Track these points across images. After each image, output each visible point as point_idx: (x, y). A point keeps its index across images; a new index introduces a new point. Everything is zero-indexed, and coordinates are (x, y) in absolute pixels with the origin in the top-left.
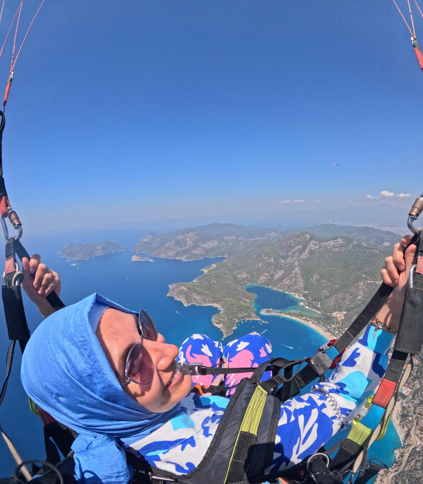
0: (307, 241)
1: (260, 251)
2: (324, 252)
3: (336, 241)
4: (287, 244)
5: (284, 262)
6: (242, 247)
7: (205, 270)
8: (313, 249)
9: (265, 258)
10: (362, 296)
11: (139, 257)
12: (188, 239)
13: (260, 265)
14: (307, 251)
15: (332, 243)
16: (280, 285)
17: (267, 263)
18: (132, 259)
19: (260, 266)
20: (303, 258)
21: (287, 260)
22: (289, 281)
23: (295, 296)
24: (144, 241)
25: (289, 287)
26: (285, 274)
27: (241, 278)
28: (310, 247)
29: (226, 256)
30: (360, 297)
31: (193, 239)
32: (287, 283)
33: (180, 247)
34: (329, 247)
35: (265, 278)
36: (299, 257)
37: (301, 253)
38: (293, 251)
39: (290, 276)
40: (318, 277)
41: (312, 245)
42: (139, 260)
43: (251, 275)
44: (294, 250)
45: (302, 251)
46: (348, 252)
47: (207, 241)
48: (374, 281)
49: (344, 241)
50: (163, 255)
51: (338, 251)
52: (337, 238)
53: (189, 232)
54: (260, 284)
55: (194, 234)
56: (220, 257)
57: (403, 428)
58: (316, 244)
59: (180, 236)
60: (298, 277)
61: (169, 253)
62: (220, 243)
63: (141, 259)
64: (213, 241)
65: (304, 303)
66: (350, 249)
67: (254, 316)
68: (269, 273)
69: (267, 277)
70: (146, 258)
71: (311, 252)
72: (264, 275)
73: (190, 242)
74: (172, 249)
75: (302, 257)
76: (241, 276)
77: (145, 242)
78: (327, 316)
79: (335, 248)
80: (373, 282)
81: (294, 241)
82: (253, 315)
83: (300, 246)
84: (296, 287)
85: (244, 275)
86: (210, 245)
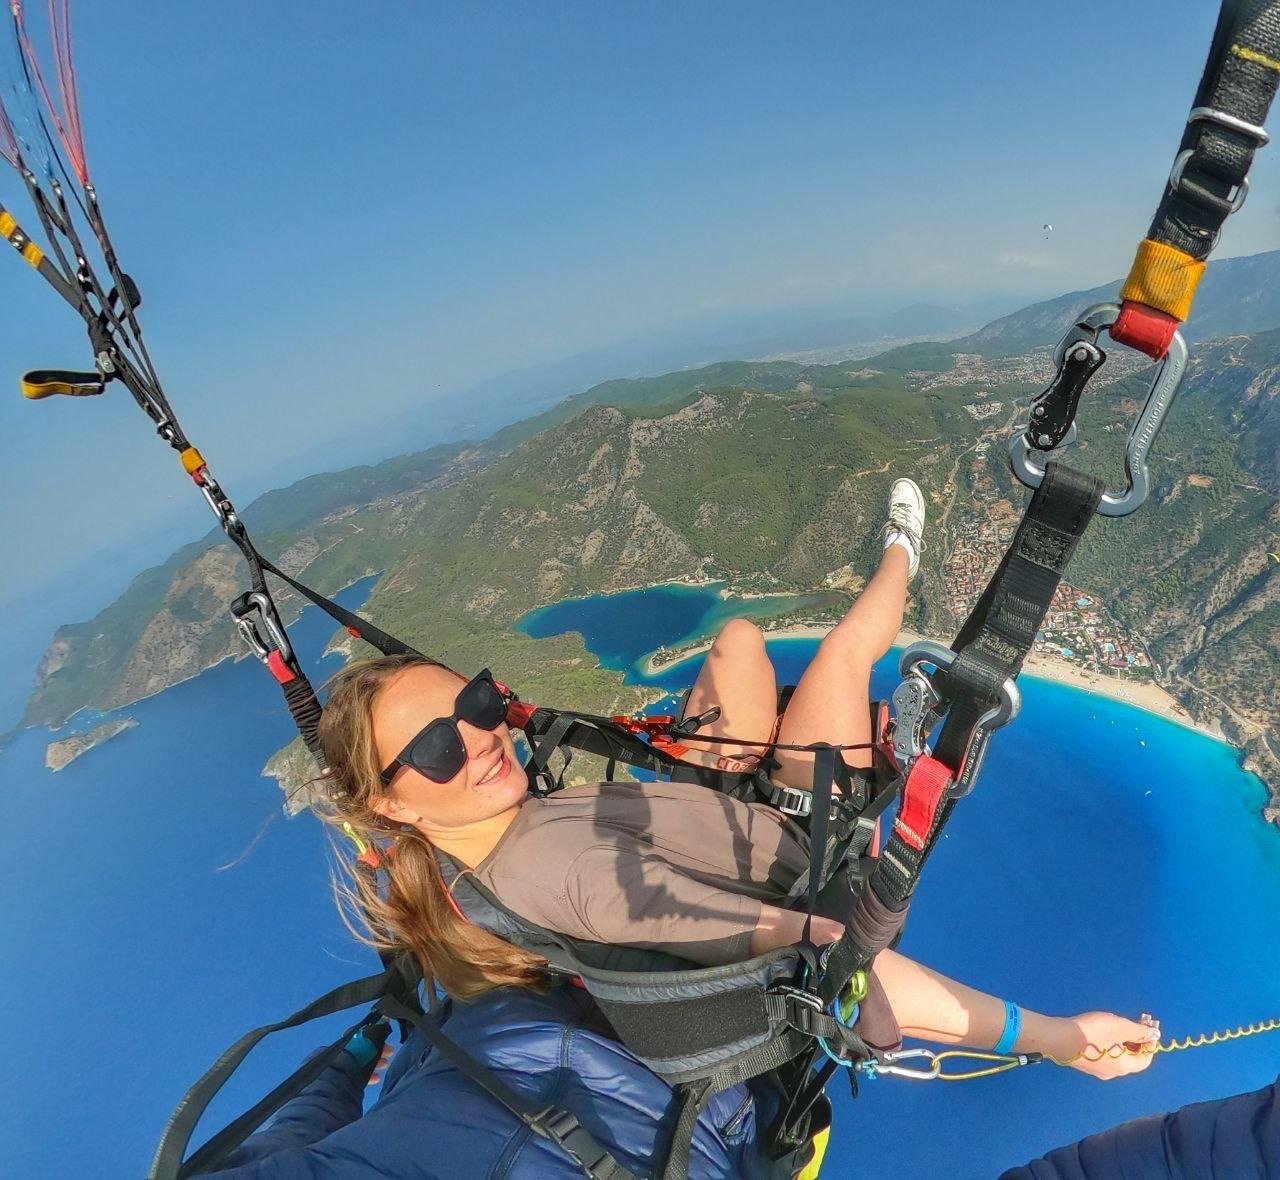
0: (619, 427)
1: (484, 507)
2: (680, 441)
3: (697, 404)
4: (559, 455)
5: (582, 509)
6: (406, 523)
7: (339, 649)
8: (646, 443)
9: (517, 521)
10: (863, 514)
11: (73, 742)
12: (210, 581)
13: (516, 543)
14: (633, 453)
15: (689, 412)
16: (618, 574)
17: (532, 530)
18: (49, 764)
19: (518, 546)
20: (631, 478)
21: (587, 497)
22: (638, 553)
23: (687, 584)
24: (50, 671)
25: (649, 567)
26: (610, 538)
27: (483, 610)
28: (636, 441)
29: (369, 573)
30: (860, 519)
31: (228, 569)
32: (636, 559)
33: (200, 617)
34: (687, 428)
35: (555, 574)
36: (619, 479)
37: (621, 465)
38: (590, 468)
39: (634, 536)
40: (716, 510)
41: (641, 433)
42: (79, 753)
43: (507, 586)
44: (593, 464)
45: (619, 459)
46: (743, 425)
47: (279, 555)
48: (869, 469)
49: (720, 400)
50: (152, 682)
51: (714, 429)
52: (696, 397)
53: (202, 556)
54: (554, 598)
55: (223, 551)
56: (350, 584)
57: (1209, 723)
58: (649, 429)
59: (176, 584)
60: (659, 530)
61: (172, 662)
62: (322, 543)
63: (86, 744)
64: (299, 545)
65: (730, 590)
66: (743, 416)
67: (643, 694)
68: (557, 557)
69: (560, 569)
70: (102, 731)
71: (644, 453)
72: (548, 569)
73: (224, 585)
74: (176, 639)
75: (629, 473)
76: (479, 604)
77: (55, 675)
78: (819, 593)
79: (703, 423)
80: (867, 473)
81: (575, 441)
82: (638, 693)
83: (606, 448)
84: (670, 558)
85: (491, 596)
86: (293, 563)
